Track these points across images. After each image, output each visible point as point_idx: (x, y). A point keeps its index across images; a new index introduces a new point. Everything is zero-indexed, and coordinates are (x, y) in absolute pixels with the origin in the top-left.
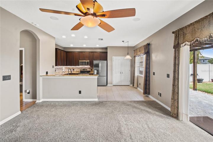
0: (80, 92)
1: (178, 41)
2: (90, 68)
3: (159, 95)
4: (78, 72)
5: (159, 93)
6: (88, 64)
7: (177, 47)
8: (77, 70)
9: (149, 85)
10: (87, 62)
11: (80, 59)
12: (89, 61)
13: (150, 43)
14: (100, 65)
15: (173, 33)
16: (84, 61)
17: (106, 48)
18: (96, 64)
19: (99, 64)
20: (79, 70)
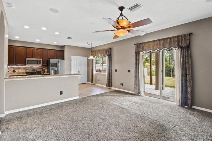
0: (61, 93)
1: (139, 50)
2: (41, 69)
3: (121, 85)
4: (23, 73)
5: (121, 84)
6: (40, 63)
7: (137, 54)
8: (20, 71)
9: (111, 79)
10: (39, 61)
11: (28, 57)
12: (41, 59)
13: (112, 48)
14: (59, 64)
15: (135, 44)
16: (34, 59)
17: (63, 47)
18: (53, 63)
19: (57, 63)
20: (24, 71)
